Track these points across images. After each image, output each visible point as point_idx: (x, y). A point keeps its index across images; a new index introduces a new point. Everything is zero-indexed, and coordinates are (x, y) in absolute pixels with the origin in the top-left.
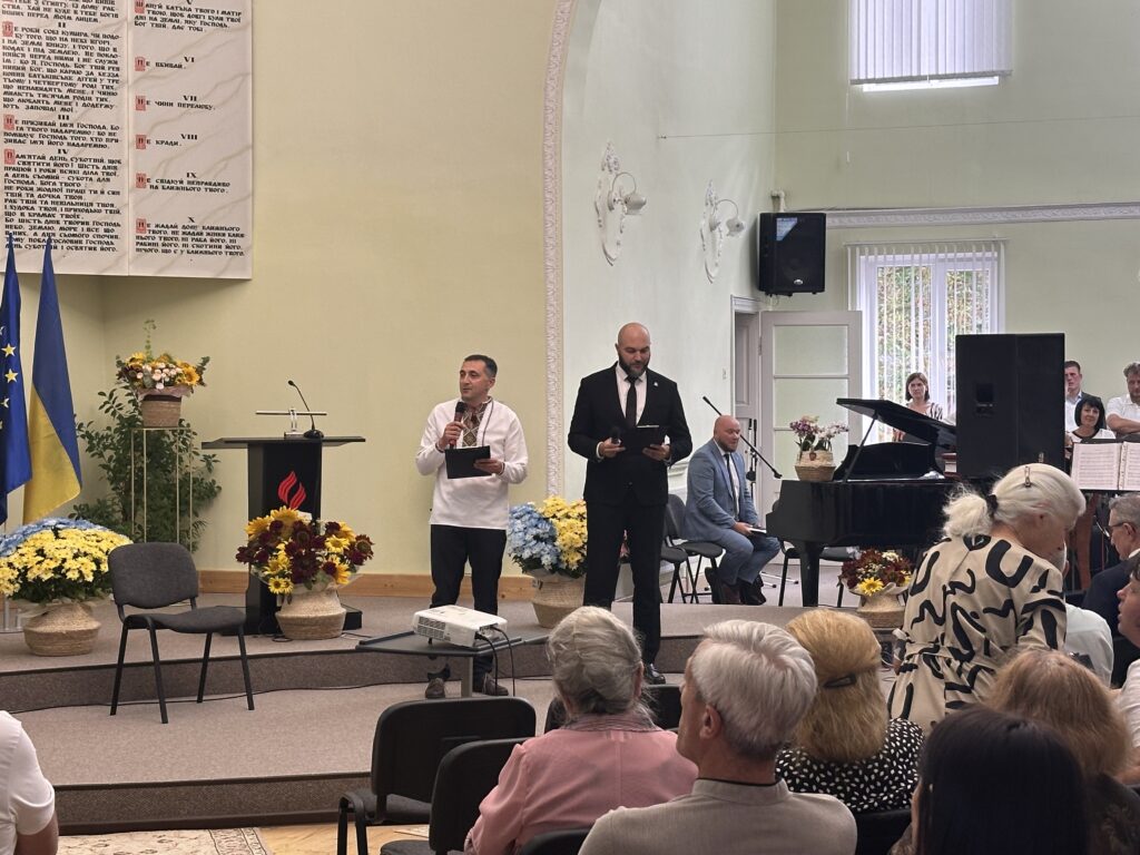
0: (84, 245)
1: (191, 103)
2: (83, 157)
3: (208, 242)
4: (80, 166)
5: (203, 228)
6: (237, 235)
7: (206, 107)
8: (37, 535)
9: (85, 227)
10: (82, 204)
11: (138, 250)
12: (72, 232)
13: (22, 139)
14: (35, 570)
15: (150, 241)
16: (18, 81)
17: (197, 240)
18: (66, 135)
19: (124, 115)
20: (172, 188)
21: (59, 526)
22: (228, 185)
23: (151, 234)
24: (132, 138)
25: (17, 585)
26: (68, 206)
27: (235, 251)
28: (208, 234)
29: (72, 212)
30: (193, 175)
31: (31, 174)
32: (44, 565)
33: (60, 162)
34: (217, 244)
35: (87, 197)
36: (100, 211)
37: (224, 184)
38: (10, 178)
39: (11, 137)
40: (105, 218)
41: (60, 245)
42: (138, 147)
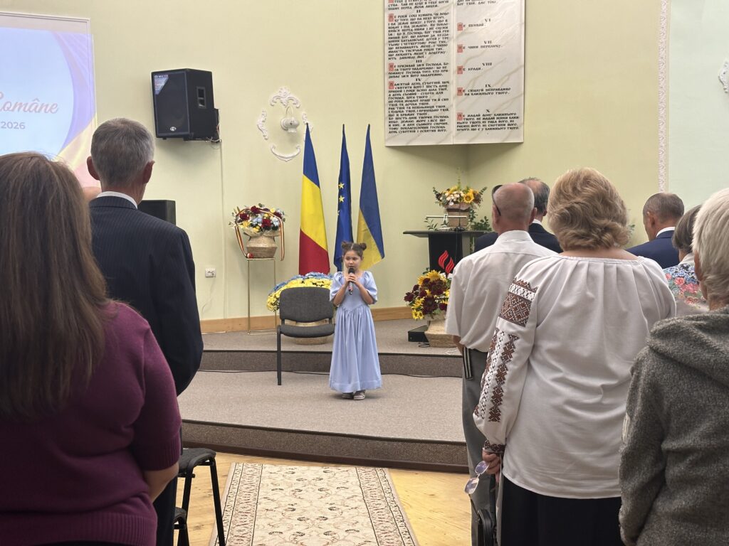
0: (429, 129)
1: (489, 45)
2: (429, 81)
3: (498, 123)
4: (427, 87)
5: (495, 115)
6: (515, 118)
7: (497, 46)
9: (430, 119)
10: (428, 107)
11: (458, 130)
12: (423, 122)
13: (398, 75)
15: (465, 124)
16: (396, 45)
17: (491, 122)
18: (421, 71)
19: (452, 56)
20: (477, 94)
22: (509, 89)
23: (466, 121)
24: (455, 69)
26: (421, 109)
27: (513, 127)
28: (498, 118)
29: (423, 112)
30: (489, 85)
33: (417, 86)
34: (503, 123)
35: (431, 103)
36: (437, 110)
37: (507, 89)
38: (392, 96)
39: (392, 75)
40: (439, 114)
41: (416, 130)
42: (458, 73)
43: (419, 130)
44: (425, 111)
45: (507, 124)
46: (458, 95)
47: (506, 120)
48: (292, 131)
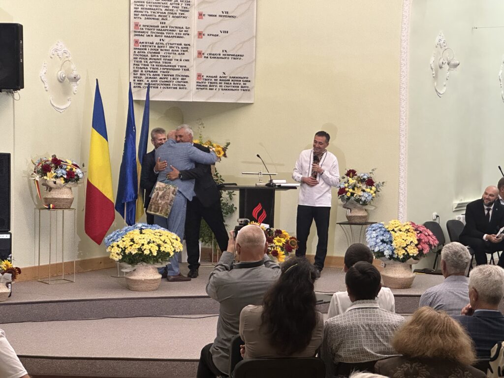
0: (171, 86)
1: (226, 15)
2: (172, 42)
3: (232, 85)
4: (171, 47)
5: (230, 77)
6: (247, 81)
7: (233, 17)
8: (131, 232)
9: (172, 77)
10: (170, 66)
11: (197, 89)
12: (166, 80)
13: (143, 34)
14: (129, 249)
15: (204, 84)
16: (142, 5)
17: (227, 83)
18: (164, 32)
19: (193, 22)
20: (215, 58)
21: (143, 227)
22: (242, 56)
23: (204, 81)
24: (196, 33)
25: (121, 256)
26: (164, 67)
27: (245, 89)
28: (232, 81)
29: (166, 70)
30: (226, 51)
31: (146, 51)
32: (133, 247)
33: (161, 46)
34: (237, 85)
35: (173, 63)
36: (179, 70)
37: (241, 56)
38: (137, 53)
39: (137, 33)
40: (181, 73)
41: (159, 86)
42: (199, 38)
44: (167, 69)
45: (240, 86)
46: (198, 57)
47: (240, 83)
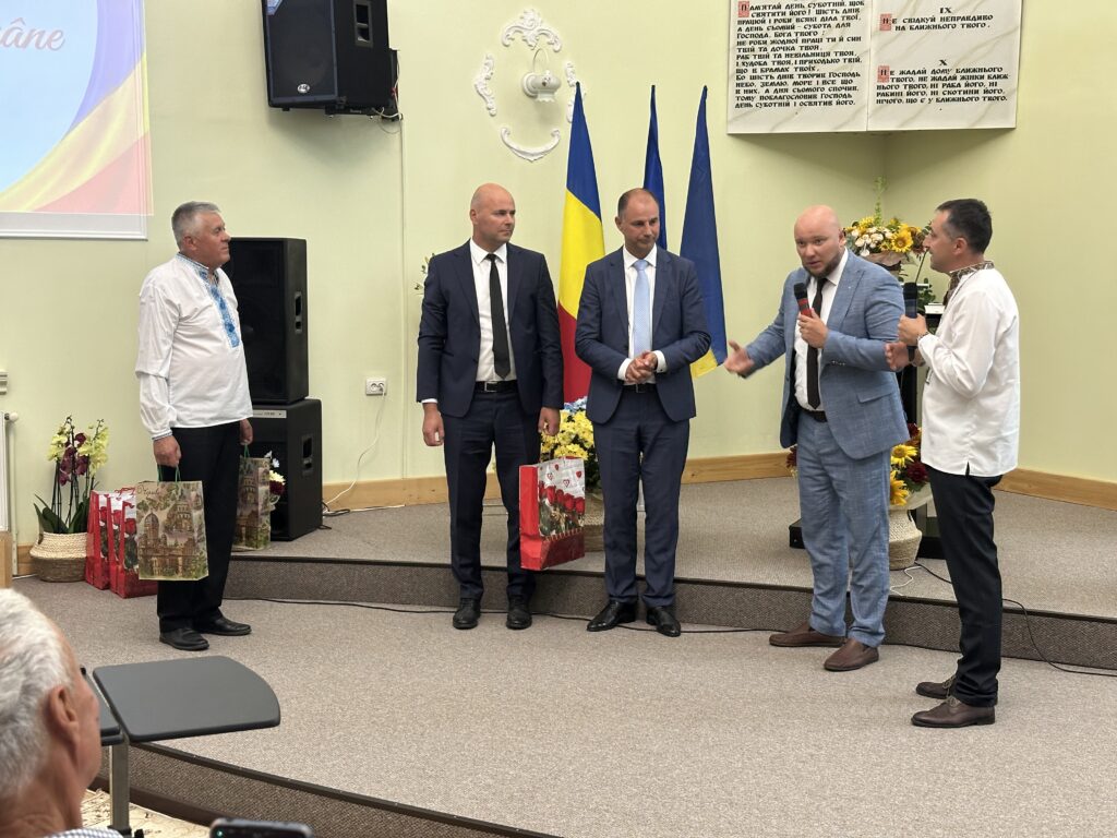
0: (819, 99)
3: (963, 88)
4: (818, 12)
5: (957, 71)
6: (999, 77)
9: (821, 80)
10: (818, 55)
11: (878, 101)
12: (807, 86)
15: (894, 90)
17: (949, 86)
20: (922, 27)
22: (990, 18)
23: (895, 83)
26: (804, 59)
27: (994, 96)
28: (963, 78)
29: (807, 65)
33: (796, 11)
34: (974, 88)
35: (824, 47)
36: (837, 61)
37: (985, 18)
38: (744, 32)
40: (842, 68)
41: (792, 102)
43: (799, 101)
44: (811, 62)
45: (981, 90)
46: (882, 29)
47: (979, 82)
48: (545, 98)
